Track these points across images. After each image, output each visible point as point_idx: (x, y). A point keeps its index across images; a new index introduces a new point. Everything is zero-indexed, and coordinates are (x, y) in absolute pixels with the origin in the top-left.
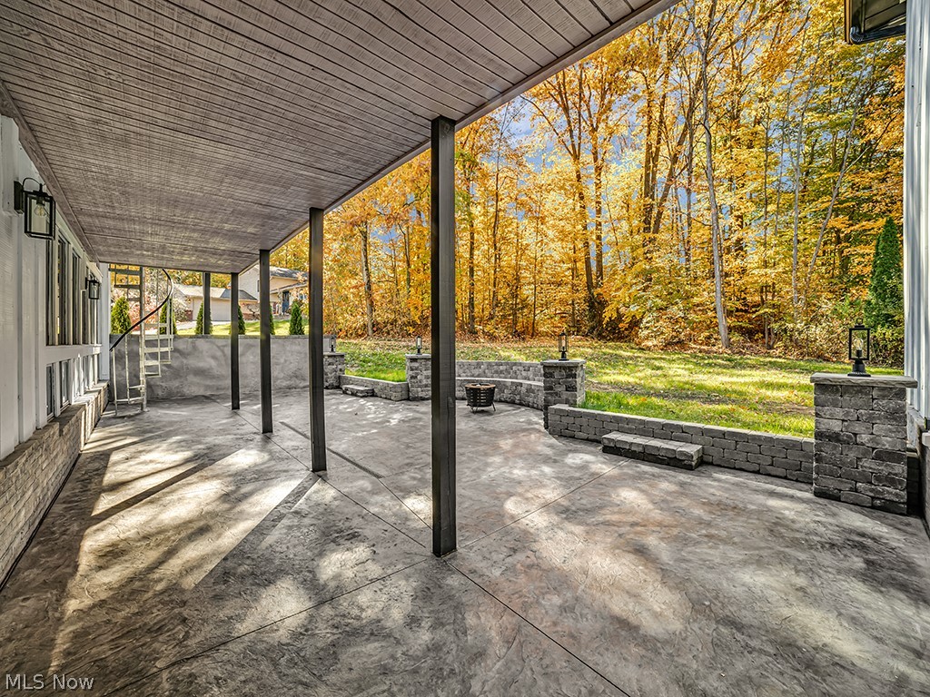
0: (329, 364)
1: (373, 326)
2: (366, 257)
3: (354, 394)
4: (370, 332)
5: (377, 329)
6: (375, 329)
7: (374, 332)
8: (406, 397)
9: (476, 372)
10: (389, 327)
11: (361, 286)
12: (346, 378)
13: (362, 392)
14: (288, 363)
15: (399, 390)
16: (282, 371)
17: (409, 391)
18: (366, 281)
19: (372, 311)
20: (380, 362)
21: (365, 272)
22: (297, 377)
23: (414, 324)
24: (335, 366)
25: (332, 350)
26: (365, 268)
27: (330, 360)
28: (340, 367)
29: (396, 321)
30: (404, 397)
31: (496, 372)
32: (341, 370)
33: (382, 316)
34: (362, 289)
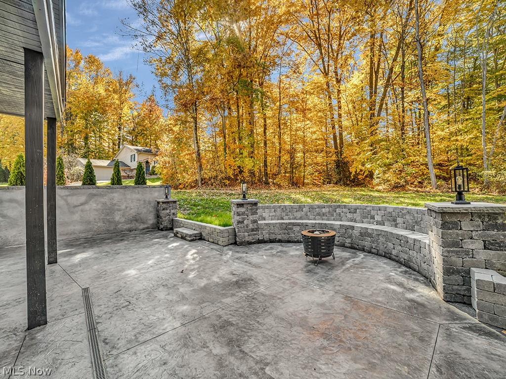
0: (163, 209)
1: (202, 180)
2: (196, 134)
3: (183, 238)
4: (200, 184)
5: (204, 182)
6: (203, 182)
7: (203, 184)
8: (233, 241)
9: (298, 215)
10: (212, 180)
11: (194, 153)
12: (178, 221)
13: (190, 236)
14: (128, 209)
15: (226, 235)
16: (123, 216)
17: (235, 235)
18: (196, 150)
19: (201, 171)
20: (207, 206)
21: (196, 145)
22: (136, 220)
23: (229, 178)
24: (168, 211)
25: (167, 197)
26: (196, 141)
27: (164, 206)
28: (172, 211)
29: (217, 176)
30: (231, 241)
31: (319, 214)
32: (174, 214)
33: (207, 174)
34: (194, 155)
